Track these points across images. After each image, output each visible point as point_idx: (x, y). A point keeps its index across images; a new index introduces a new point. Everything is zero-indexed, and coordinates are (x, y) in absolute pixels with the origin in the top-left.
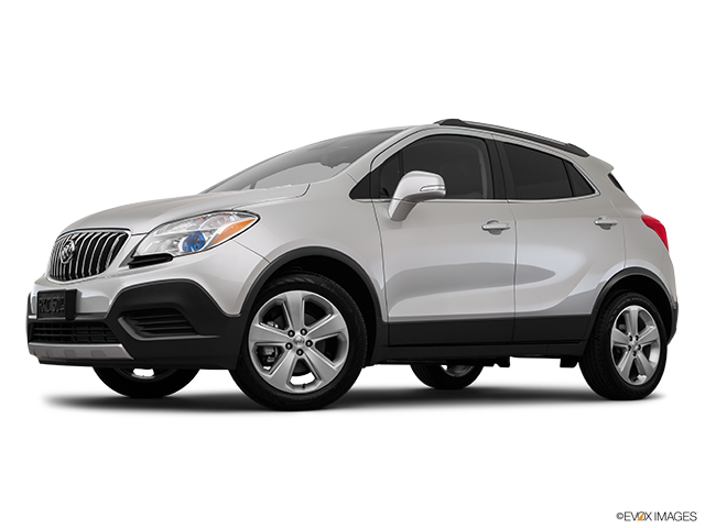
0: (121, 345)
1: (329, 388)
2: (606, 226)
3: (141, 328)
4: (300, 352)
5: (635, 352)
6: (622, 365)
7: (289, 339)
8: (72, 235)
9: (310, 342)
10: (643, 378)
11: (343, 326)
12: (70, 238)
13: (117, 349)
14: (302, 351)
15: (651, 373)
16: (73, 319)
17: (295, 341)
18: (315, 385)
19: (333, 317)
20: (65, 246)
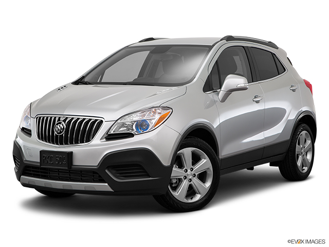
0: (107, 184)
1: (205, 199)
2: (294, 91)
3: (118, 175)
5: (303, 156)
6: (299, 163)
7: (185, 174)
8: (60, 118)
9: (194, 174)
10: (306, 169)
11: (210, 165)
12: (59, 120)
13: (104, 186)
14: (190, 179)
15: (309, 165)
16: (71, 168)
17: (188, 175)
18: (198, 197)
19: (205, 161)
20: (57, 124)
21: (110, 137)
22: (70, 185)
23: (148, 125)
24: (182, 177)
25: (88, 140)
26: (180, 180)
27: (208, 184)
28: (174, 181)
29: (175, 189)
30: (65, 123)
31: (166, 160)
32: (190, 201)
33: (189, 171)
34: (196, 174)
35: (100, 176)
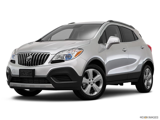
0: (51, 84)
1: (99, 94)
2: (142, 48)
3: (57, 80)
4: (92, 85)
5: (147, 80)
6: (145, 84)
8: (29, 53)
9: (94, 82)
11: (101, 78)
15: (150, 86)
16: (34, 77)
17: (91, 82)
18: (96, 93)
19: (99, 75)
20: (28, 56)
21: (53, 62)
22: (34, 86)
24: (88, 83)
25: (42, 64)
26: (87, 85)
27: (101, 87)
28: (84, 85)
29: (84, 89)
30: (31, 56)
31: (80, 73)
32: (92, 95)
33: (91, 80)
34: (95, 82)
35: (48, 81)
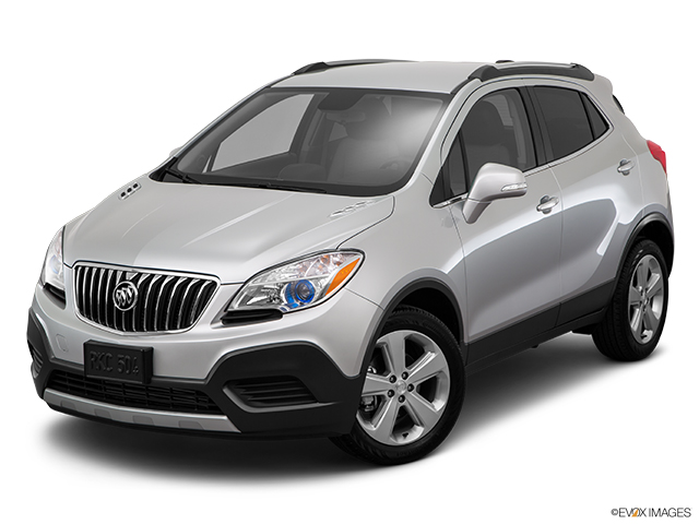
0: (225, 418)
1: (432, 434)
3: (250, 398)
5: (644, 307)
6: (635, 325)
7: (391, 386)
8: (125, 273)
9: (411, 385)
10: (649, 334)
11: (444, 365)
12: (123, 278)
13: (220, 422)
14: (403, 397)
15: (656, 327)
16: (150, 381)
17: (397, 387)
18: (417, 433)
19: (433, 356)
20: (120, 288)
21: (231, 318)
22: (149, 417)
23: (313, 291)
24: (385, 393)
25: (186, 324)
26: (381, 399)
27: (439, 404)
28: (368, 402)
29: (370, 417)
30: (136, 285)
32: (401, 441)
33: (399, 379)
34: (415, 385)
35: (210, 401)
